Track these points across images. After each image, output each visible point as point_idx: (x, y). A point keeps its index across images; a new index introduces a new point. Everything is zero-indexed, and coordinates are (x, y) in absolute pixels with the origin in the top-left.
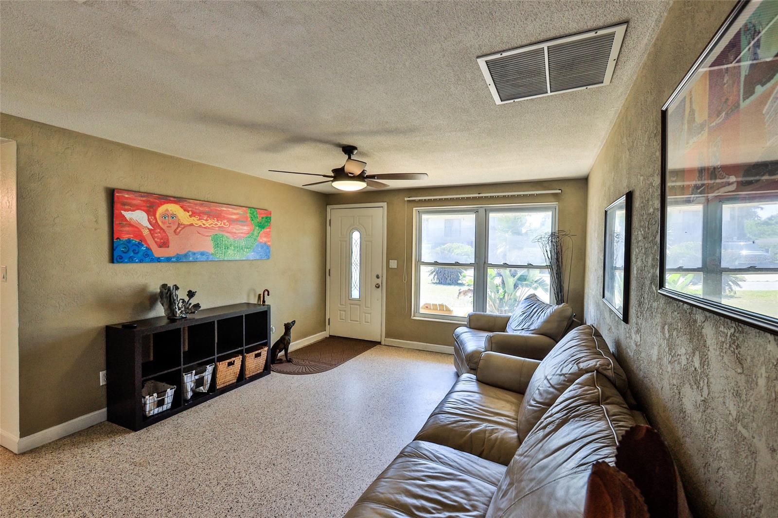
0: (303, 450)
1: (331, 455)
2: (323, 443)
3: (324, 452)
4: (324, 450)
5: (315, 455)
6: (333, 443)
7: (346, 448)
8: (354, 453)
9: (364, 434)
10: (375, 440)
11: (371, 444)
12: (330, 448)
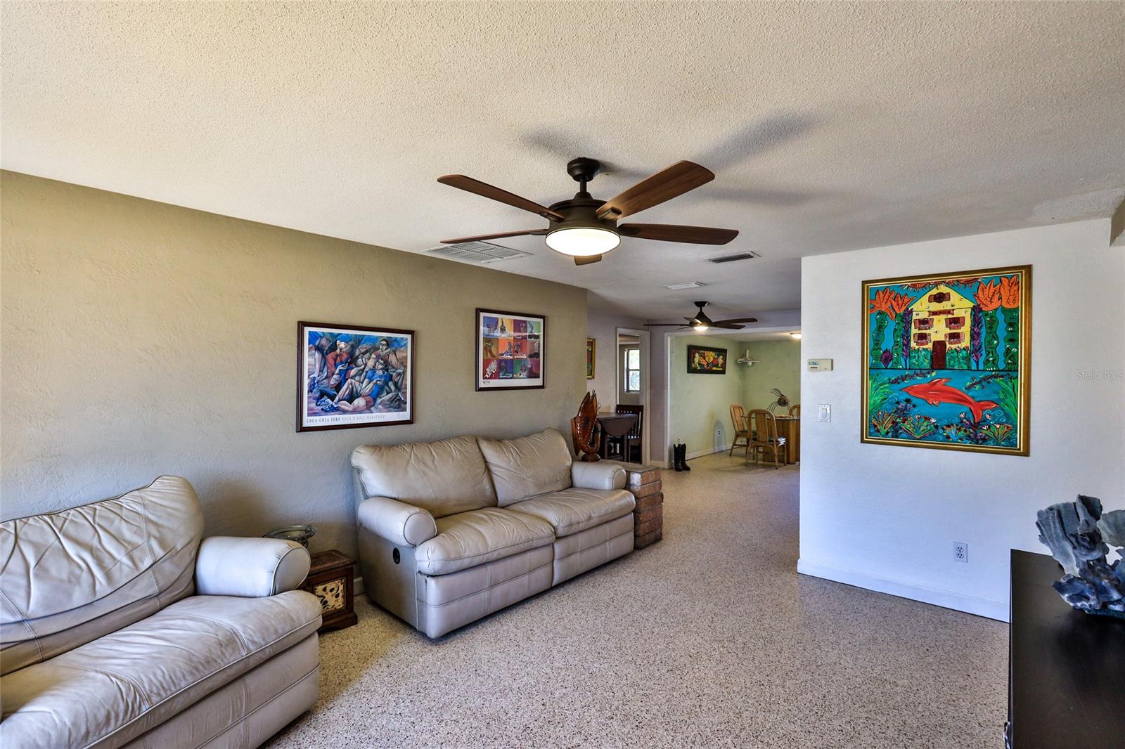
0: (656, 669)
1: (617, 657)
2: (629, 676)
3: (626, 663)
4: (626, 665)
5: (639, 661)
6: (613, 674)
7: (595, 665)
8: (584, 656)
9: (562, 684)
10: (548, 670)
11: (556, 664)
12: (618, 668)
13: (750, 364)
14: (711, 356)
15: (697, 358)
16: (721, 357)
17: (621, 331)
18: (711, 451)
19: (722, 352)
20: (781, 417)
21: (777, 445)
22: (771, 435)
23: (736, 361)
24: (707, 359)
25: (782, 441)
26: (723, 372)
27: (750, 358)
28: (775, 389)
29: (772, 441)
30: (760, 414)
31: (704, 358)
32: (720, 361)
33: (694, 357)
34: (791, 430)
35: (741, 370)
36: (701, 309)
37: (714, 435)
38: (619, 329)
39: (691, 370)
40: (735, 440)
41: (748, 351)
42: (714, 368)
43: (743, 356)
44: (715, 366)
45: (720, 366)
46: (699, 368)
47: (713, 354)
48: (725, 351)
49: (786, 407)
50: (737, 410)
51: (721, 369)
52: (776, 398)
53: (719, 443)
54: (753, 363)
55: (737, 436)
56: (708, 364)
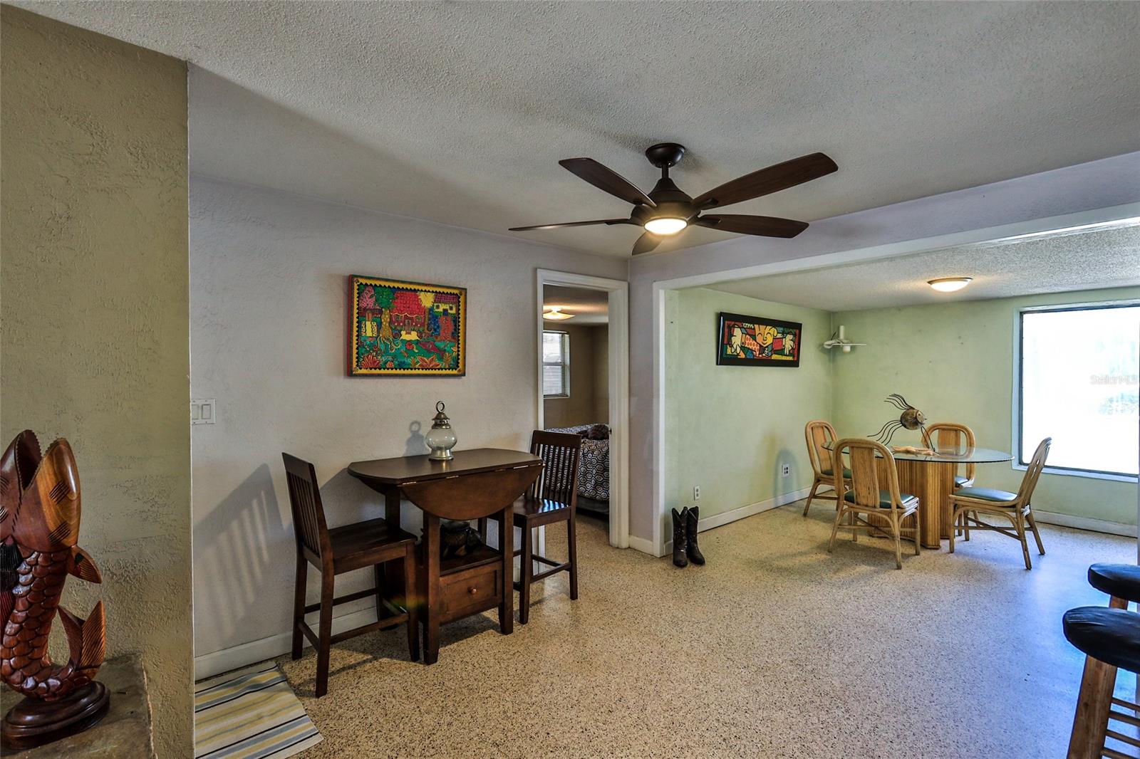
13: (847, 349)
14: (767, 335)
15: (738, 337)
16: (789, 337)
17: (547, 277)
18: (769, 503)
19: (793, 328)
20: (908, 452)
21: (899, 516)
22: (885, 489)
23: (822, 345)
24: (759, 339)
25: (910, 505)
26: (795, 364)
27: (846, 339)
28: (895, 395)
29: (889, 506)
30: (861, 448)
31: (754, 337)
32: (788, 343)
33: (731, 335)
34: (930, 480)
35: (830, 361)
36: (665, 173)
37: (776, 474)
38: (540, 273)
39: (725, 359)
40: (815, 488)
41: (842, 328)
42: (775, 357)
43: (835, 335)
44: (777, 352)
45: (787, 351)
46: (742, 356)
47: (773, 331)
48: (798, 327)
49: (919, 431)
50: (819, 432)
51: (791, 358)
52: (898, 414)
53: (787, 488)
54: (852, 347)
55: (818, 481)
56: (762, 349)
